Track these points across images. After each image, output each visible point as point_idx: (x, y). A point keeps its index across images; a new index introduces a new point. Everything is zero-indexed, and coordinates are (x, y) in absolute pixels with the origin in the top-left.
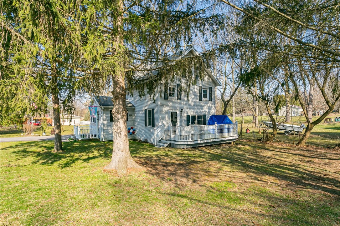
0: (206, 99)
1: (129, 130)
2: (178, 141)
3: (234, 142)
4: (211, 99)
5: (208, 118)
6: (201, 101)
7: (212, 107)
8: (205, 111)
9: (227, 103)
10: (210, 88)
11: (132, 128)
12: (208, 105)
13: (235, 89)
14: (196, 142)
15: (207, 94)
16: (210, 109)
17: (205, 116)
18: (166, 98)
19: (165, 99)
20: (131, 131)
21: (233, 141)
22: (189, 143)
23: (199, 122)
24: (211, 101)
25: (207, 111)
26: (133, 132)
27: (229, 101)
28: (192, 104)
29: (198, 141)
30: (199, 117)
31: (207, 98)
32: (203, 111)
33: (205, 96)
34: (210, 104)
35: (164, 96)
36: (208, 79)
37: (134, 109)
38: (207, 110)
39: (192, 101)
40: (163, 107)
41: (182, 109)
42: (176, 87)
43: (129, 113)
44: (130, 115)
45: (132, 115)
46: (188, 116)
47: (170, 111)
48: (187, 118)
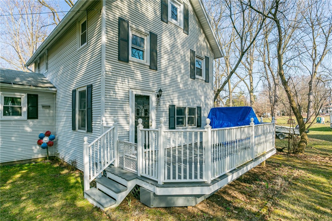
0: (200, 77)
1: (41, 138)
4: (207, 80)
8: (200, 100)
10: (207, 58)
11: (48, 134)
12: (205, 90)
15: (202, 68)
16: (206, 96)
17: (199, 108)
18: (123, 58)
20: (46, 140)
22: (206, 191)
25: (203, 101)
26: (49, 142)
27: (219, 91)
28: (181, 86)
31: (201, 75)
35: (119, 51)
37: (54, 94)
38: (203, 99)
40: (115, 79)
41: (160, 91)
42: (148, 37)
43: (42, 102)
44: (43, 107)
45: (48, 107)
46: (171, 107)
47: (135, 93)
48: (170, 111)
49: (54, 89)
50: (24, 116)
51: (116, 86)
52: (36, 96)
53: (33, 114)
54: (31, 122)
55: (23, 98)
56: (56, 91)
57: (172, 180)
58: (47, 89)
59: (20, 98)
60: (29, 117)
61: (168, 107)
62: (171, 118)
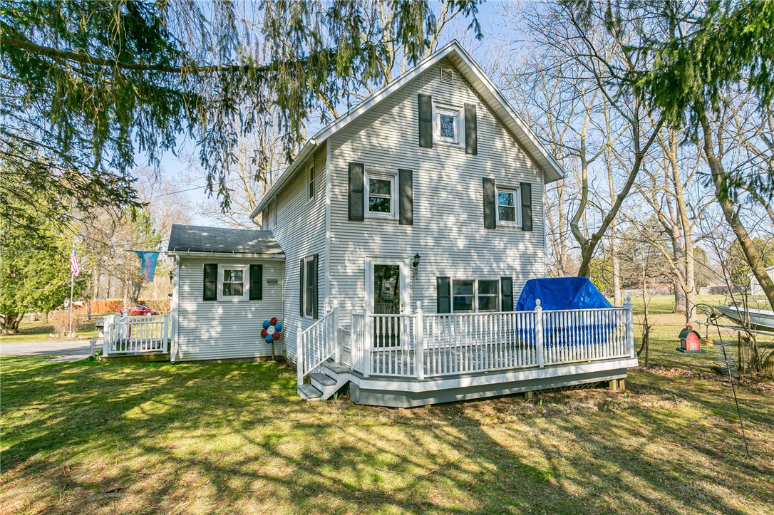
0: (510, 223)
1: (266, 327)
2: (371, 378)
3: (618, 380)
4: (527, 226)
5: (517, 290)
6: (491, 231)
7: (535, 254)
8: (510, 268)
9: (593, 246)
10: (526, 188)
11: (274, 322)
12: (521, 246)
13: (619, 196)
14: (450, 384)
15: (515, 206)
16: (527, 260)
17: (508, 281)
18: (355, 216)
19: (350, 218)
20: (271, 331)
21: (616, 377)
22: (417, 388)
23: (486, 305)
24: (531, 229)
25: (518, 268)
26: (275, 333)
27: (596, 238)
28: (461, 243)
29: (458, 377)
30: (486, 286)
31: (513, 220)
32: (502, 265)
33: (508, 214)
34: (527, 243)
35: (349, 208)
36: (517, 158)
37: (283, 262)
38: (517, 265)
39: (460, 232)
40: (345, 246)
41: (417, 256)
42: (397, 178)
43: (267, 274)
44: (269, 282)
45: (275, 282)
46: (440, 281)
47: (374, 263)
48: (438, 287)
49: (283, 256)
50: (246, 297)
51: (346, 255)
52: (260, 267)
53: (256, 294)
54: (255, 306)
55: (245, 269)
56: (285, 259)
57: (378, 373)
58: (274, 256)
59: (242, 271)
60: (251, 298)
61: (434, 281)
62: (440, 299)
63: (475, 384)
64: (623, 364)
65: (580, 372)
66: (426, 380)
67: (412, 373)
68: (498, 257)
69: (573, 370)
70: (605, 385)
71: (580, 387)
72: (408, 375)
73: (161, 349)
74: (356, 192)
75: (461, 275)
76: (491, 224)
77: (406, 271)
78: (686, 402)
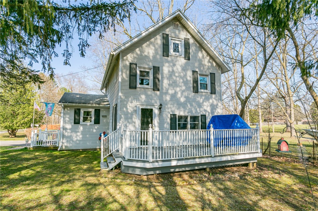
0: (205, 91)
2: (129, 160)
3: (253, 163)
4: (213, 92)
5: (208, 120)
6: (197, 94)
7: (217, 104)
8: (205, 111)
9: (246, 102)
10: (213, 75)
11: (104, 134)
12: (211, 101)
13: (257, 80)
14: (166, 164)
15: (208, 83)
16: (213, 107)
17: (204, 116)
18: (133, 86)
19: (130, 88)
21: (252, 161)
22: (148, 166)
23: (194, 127)
24: (215, 93)
25: (209, 111)
27: (247, 98)
28: (182, 100)
29: (170, 160)
30: (194, 118)
31: (207, 89)
32: (201, 109)
33: (205, 87)
34: (213, 100)
35: (130, 83)
36: (209, 62)
37: (109, 108)
38: (209, 109)
39: (182, 94)
40: (127, 100)
41: (161, 105)
42: (152, 70)
43: (102, 114)
44: (103, 116)
45: (106, 116)
46: (172, 116)
47: (141, 107)
48: (171, 119)
49: (109, 105)
50: (93, 123)
51: (128, 104)
52: (99, 110)
53: (97, 122)
54: (97, 126)
55: (93, 111)
56: (110, 106)
57: (132, 158)
58: (105, 105)
59: (91, 112)
60: (95, 123)
61: (169, 116)
62: (172, 124)
63: (178, 164)
64: (255, 156)
65: (233, 159)
66: (153, 162)
67: (147, 159)
68: (200, 105)
69: (229, 158)
70: (247, 165)
71: (234, 166)
72: (145, 159)
73: (56, 145)
74: (132, 76)
75: (182, 114)
76: (196, 91)
77: (156, 111)
78: (286, 175)
